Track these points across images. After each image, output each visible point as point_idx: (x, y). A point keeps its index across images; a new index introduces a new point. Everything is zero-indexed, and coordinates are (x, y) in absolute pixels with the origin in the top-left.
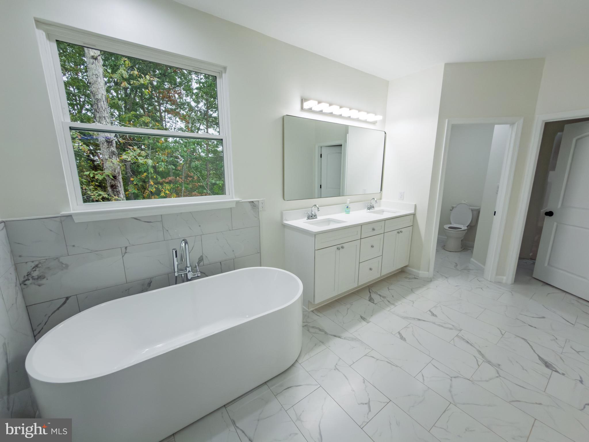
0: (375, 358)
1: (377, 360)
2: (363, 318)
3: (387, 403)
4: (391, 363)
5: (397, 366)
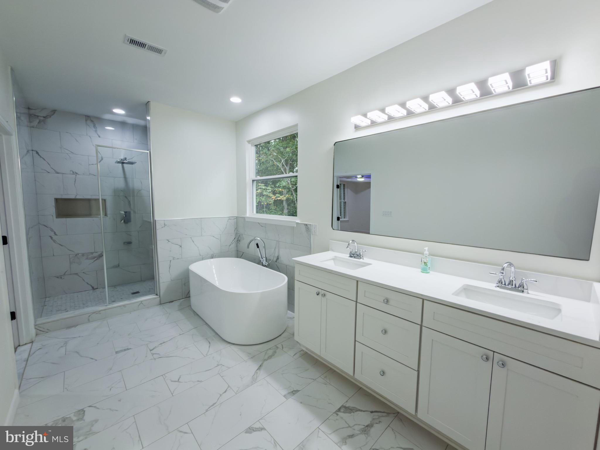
0: (223, 393)
1: (221, 395)
2: (294, 392)
3: (172, 393)
4: (213, 406)
5: (207, 411)
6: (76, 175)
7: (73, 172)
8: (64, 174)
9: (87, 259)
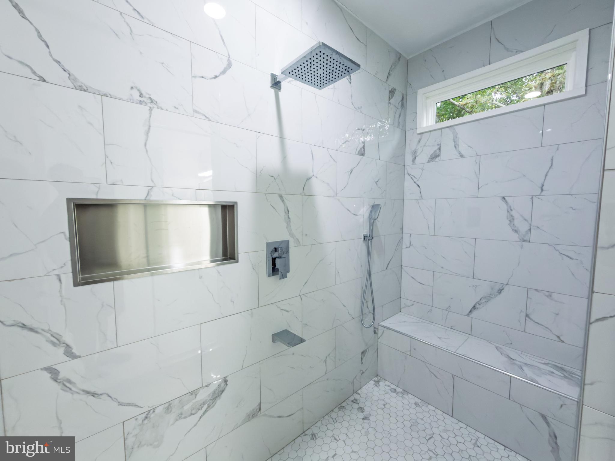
6: (151, 109)
7: (141, 95)
8: (105, 95)
9: (181, 416)
